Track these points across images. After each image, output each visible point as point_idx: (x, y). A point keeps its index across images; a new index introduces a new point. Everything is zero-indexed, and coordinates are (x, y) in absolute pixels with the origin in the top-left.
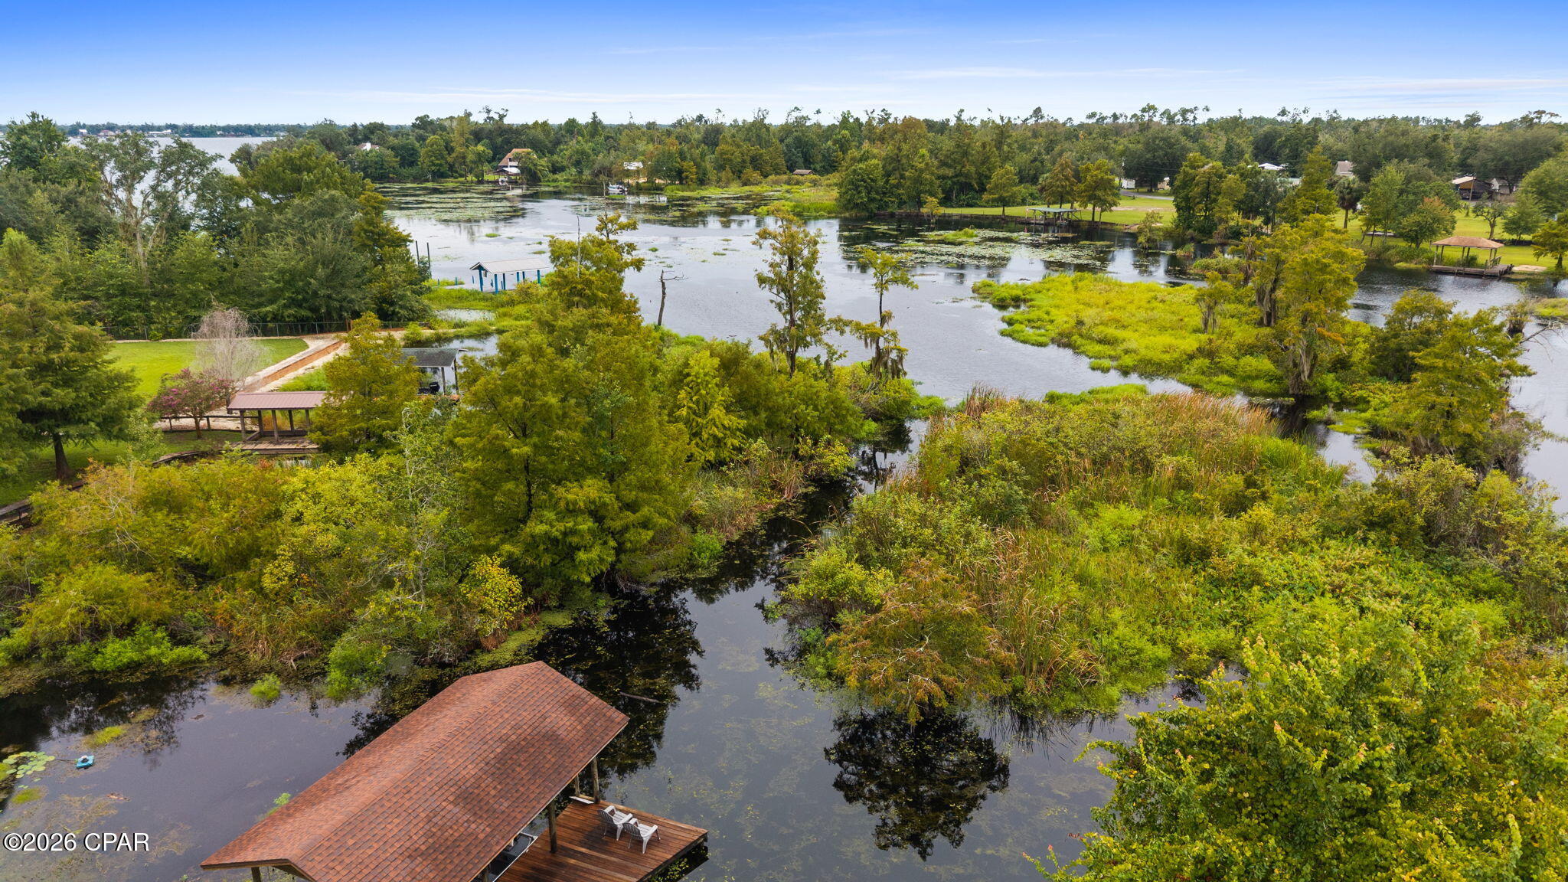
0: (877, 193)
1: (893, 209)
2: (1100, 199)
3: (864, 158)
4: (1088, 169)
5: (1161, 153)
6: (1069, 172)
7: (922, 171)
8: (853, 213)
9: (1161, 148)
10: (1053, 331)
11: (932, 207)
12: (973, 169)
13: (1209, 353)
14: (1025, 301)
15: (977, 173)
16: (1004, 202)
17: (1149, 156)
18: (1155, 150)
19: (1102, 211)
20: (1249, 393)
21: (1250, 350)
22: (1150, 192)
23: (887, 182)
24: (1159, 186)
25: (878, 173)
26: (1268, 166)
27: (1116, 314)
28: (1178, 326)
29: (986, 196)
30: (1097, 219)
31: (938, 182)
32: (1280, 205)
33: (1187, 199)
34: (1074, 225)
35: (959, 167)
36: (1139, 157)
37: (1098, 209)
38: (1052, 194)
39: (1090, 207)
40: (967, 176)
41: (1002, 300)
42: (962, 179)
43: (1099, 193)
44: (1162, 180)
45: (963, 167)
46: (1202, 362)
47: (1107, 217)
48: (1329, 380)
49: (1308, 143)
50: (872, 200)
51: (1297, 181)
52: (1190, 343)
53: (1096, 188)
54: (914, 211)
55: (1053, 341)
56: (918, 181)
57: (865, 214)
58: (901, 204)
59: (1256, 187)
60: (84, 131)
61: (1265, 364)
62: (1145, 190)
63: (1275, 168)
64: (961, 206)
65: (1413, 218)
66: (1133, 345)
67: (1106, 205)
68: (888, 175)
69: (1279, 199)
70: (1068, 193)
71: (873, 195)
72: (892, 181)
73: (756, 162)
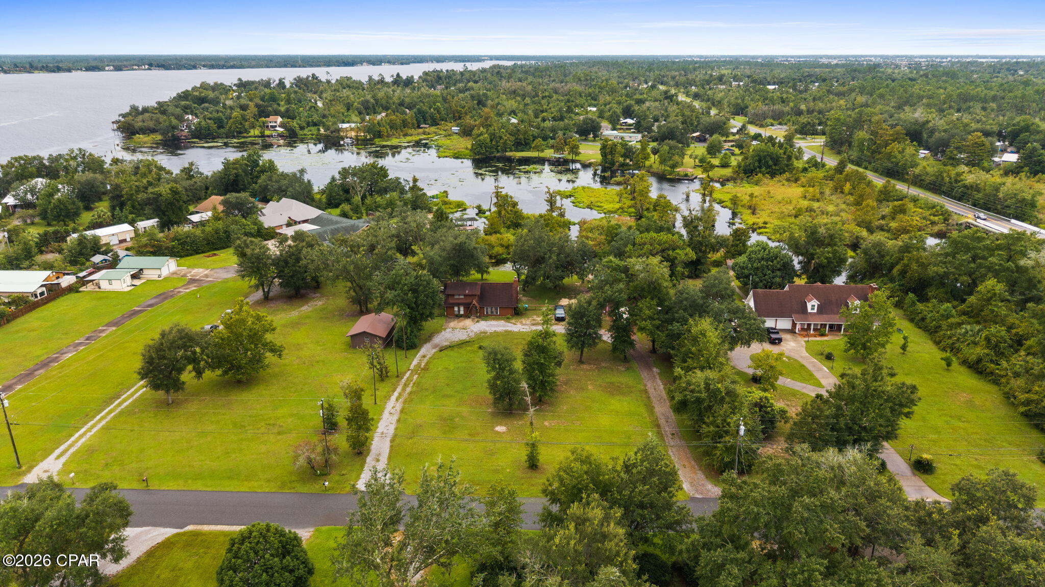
0: (489, 148)
1: (495, 154)
3: (481, 134)
4: (570, 142)
5: (589, 125)
6: (563, 141)
7: (506, 140)
8: (481, 158)
10: (585, 205)
13: (622, 208)
14: (572, 196)
15: (524, 138)
16: (537, 151)
17: (585, 126)
19: (576, 156)
20: (630, 216)
21: (630, 207)
22: (586, 140)
23: (491, 143)
24: (590, 139)
25: (488, 140)
26: (629, 121)
27: (599, 199)
28: (613, 202)
29: (531, 149)
30: (574, 159)
31: (512, 144)
33: (605, 153)
34: (567, 160)
35: (516, 136)
36: (581, 127)
37: (574, 156)
38: (557, 149)
39: (571, 155)
40: (520, 139)
41: (567, 196)
42: (518, 141)
45: (519, 135)
46: (621, 210)
47: (578, 157)
48: (645, 213)
50: (487, 151)
52: (617, 206)
53: (573, 148)
54: (503, 154)
55: (587, 207)
56: (505, 143)
57: (484, 157)
58: (498, 152)
59: (627, 149)
61: (633, 210)
62: (583, 138)
63: (632, 121)
64: (519, 151)
65: (671, 162)
66: (605, 207)
67: (576, 152)
68: (491, 140)
70: (563, 149)
71: (487, 149)
72: (494, 143)
73: (405, 124)
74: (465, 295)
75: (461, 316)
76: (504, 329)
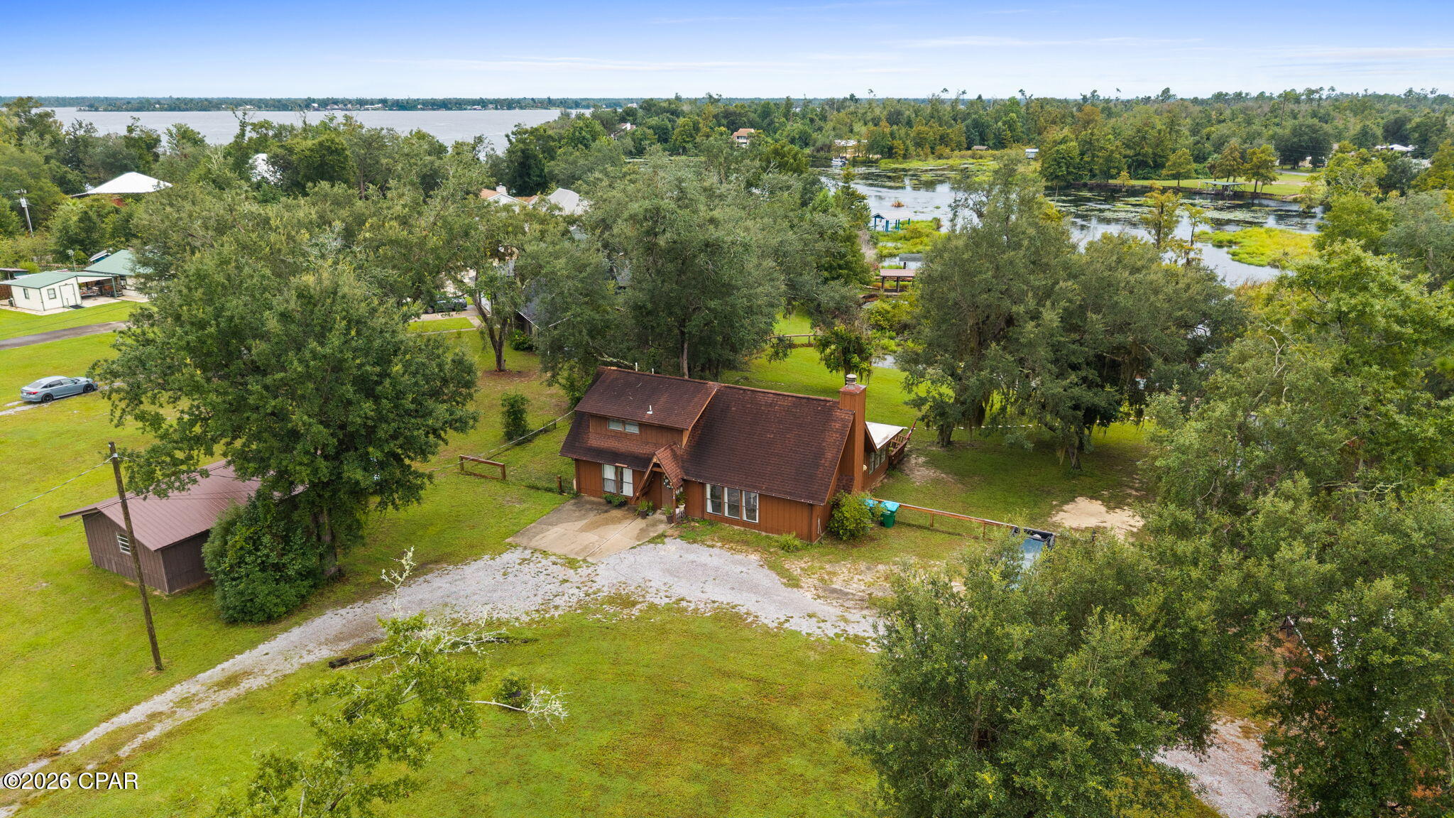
0: (1075, 168)
1: (1086, 180)
2: (1262, 175)
3: (1064, 141)
4: (1254, 153)
5: (1306, 138)
6: (1237, 154)
7: (1112, 152)
8: (1055, 183)
9: (1307, 134)
10: (1265, 260)
11: (1124, 180)
12: (1150, 151)
14: (1236, 243)
15: (1154, 154)
16: (1177, 176)
17: (1295, 140)
18: (1301, 135)
19: (1264, 184)
22: (1293, 169)
23: (1082, 159)
24: (1300, 164)
25: (1076, 152)
26: (1398, 147)
29: (1164, 172)
30: (1258, 191)
31: (1124, 160)
32: (1413, 182)
34: (1238, 195)
35: (1138, 149)
36: (1287, 141)
37: (1260, 183)
38: (1222, 171)
39: (1253, 181)
40: (1145, 155)
41: (1221, 242)
42: (1140, 158)
43: (1263, 171)
44: (1304, 159)
45: (1143, 148)
47: (1267, 189)
49: (1438, 130)
50: (1069, 173)
51: (1426, 163)
53: (1259, 167)
54: (1103, 182)
55: (1269, 264)
56: (1109, 159)
57: (1063, 184)
58: (1093, 176)
59: (1395, 169)
60: (316, 105)
62: (1289, 167)
63: (1404, 149)
64: (1138, 179)
67: (1267, 179)
68: (1082, 154)
69: (1414, 177)
70: (1234, 170)
71: (1071, 169)
72: (1086, 159)
73: (943, 140)
74: (642, 425)
75: (623, 503)
76: (724, 596)
